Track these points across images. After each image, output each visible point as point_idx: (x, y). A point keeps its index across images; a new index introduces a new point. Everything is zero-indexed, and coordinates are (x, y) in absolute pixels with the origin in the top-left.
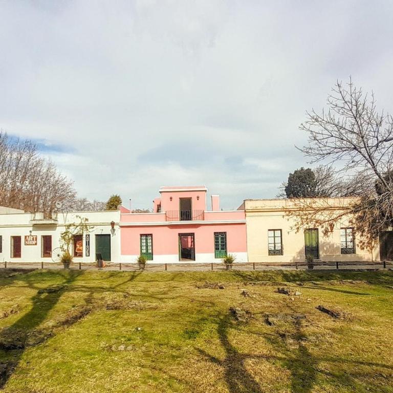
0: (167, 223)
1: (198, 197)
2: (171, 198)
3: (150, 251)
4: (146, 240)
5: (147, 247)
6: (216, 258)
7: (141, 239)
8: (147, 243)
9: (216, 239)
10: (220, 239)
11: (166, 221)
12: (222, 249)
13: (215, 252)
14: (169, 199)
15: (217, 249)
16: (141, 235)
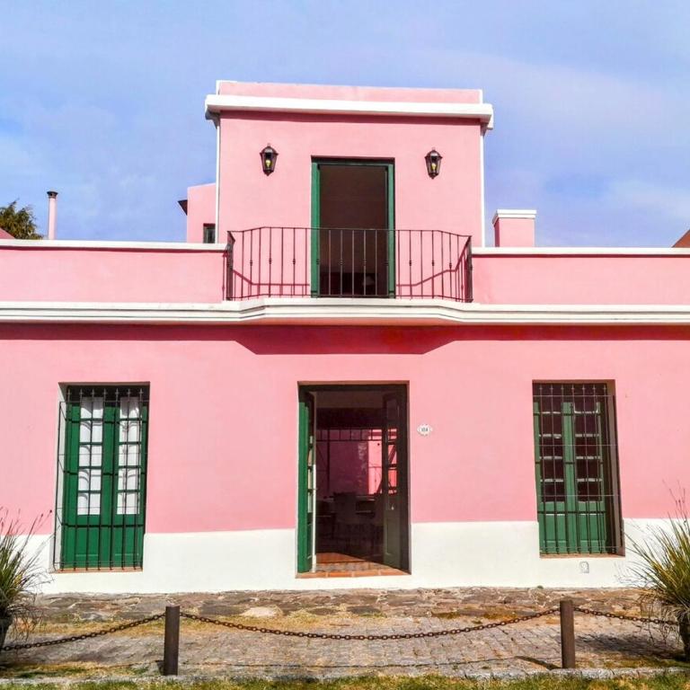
0: (233, 311)
1: (433, 159)
2: (269, 156)
3: (127, 506)
4: (111, 424)
5: (110, 472)
6: (545, 551)
7: (73, 422)
8: (111, 445)
9: (547, 424)
10: (568, 424)
11: (229, 298)
12: (585, 491)
13: (542, 513)
14: (258, 163)
15: (550, 492)
16: (76, 394)
